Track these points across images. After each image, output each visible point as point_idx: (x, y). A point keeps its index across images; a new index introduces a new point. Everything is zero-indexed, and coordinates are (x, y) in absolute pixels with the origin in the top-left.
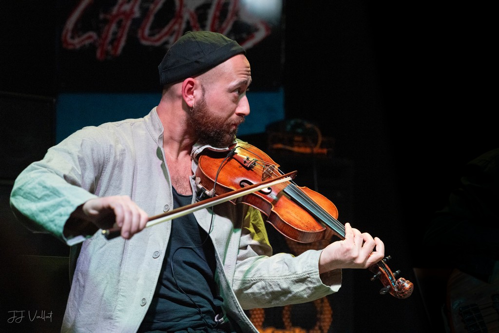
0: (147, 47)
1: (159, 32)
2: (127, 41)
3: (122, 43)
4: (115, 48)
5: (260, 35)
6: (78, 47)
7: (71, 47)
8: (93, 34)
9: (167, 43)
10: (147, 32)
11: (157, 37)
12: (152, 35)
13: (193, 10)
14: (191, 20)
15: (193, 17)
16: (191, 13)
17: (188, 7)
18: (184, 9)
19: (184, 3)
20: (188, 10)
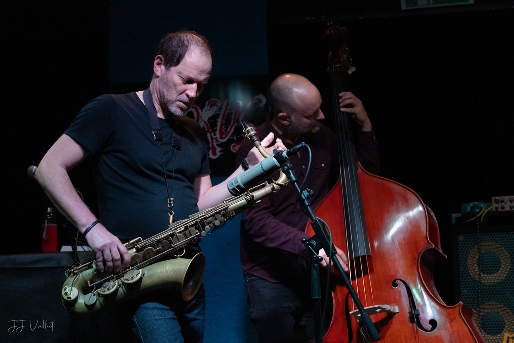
13: (206, 120)
14: (206, 127)
15: (207, 125)
16: (205, 122)
17: (203, 118)
18: (200, 120)
19: (200, 115)
20: (203, 120)
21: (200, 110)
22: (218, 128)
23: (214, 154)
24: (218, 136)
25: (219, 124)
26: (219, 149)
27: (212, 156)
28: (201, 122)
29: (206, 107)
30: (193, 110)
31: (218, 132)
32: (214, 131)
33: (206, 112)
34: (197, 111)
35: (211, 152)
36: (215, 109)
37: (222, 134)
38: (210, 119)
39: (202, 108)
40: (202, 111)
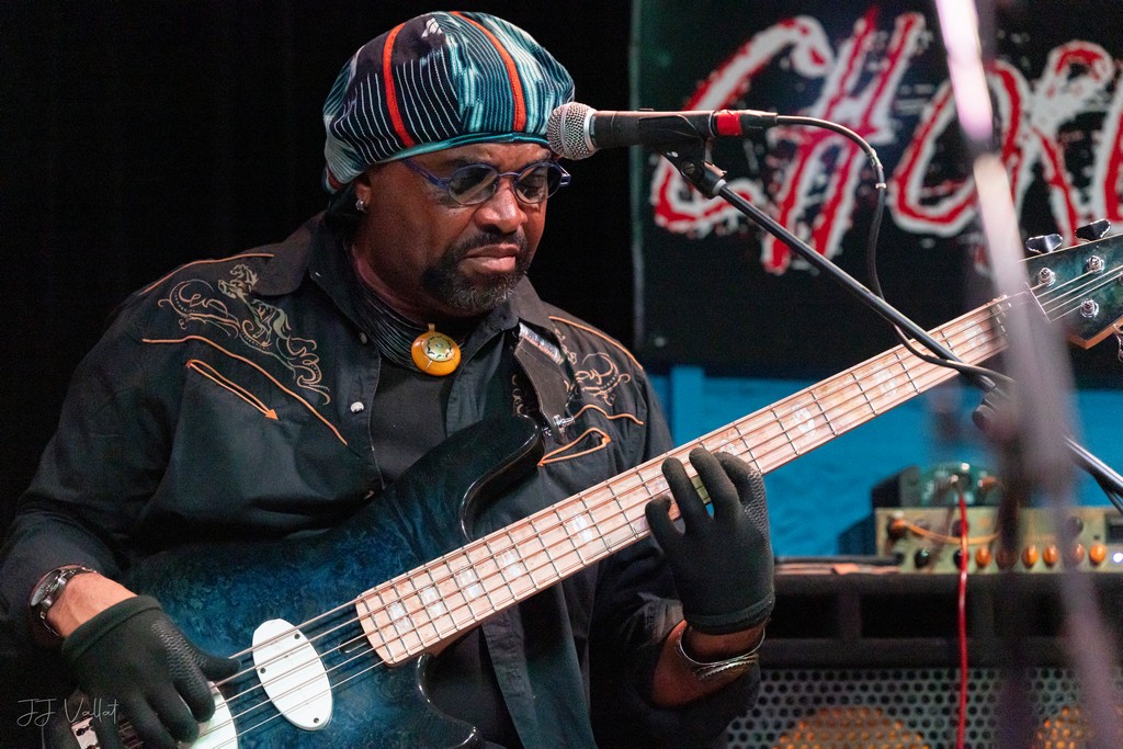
0: (918, 237)
1: (951, 194)
2: (856, 216)
3: (841, 223)
4: (820, 237)
6: (704, 226)
7: (680, 226)
8: (753, 189)
9: (973, 228)
10: (914, 190)
11: (946, 207)
12: (932, 201)
13: (1050, 130)
14: (1047, 162)
15: (1052, 155)
16: (1045, 143)
17: (1035, 121)
18: (1024, 127)
19: (1025, 106)
20: (1035, 130)
21: (1022, 85)
22: (1100, 172)
24: (1096, 205)
25: (1103, 153)
28: (1026, 137)
29: (1052, 77)
31: (1097, 192)
32: (1083, 183)
33: (1051, 93)
34: (1010, 84)
36: (1088, 87)
38: (1065, 128)
39: (1034, 74)
40: (1032, 89)
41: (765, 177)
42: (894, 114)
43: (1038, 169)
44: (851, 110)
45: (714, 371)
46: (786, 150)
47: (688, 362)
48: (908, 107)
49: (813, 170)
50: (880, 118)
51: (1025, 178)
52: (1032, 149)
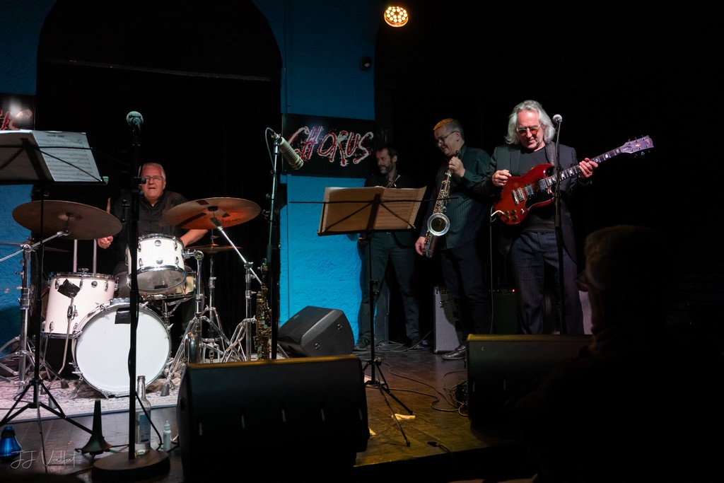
0: (321, 157)
1: (326, 151)
3: (311, 155)
4: (308, 156)
5: (367, 155)
8: (299, 150)
9: (329, 155)
10: (321, 150)
11: (325, 153)
12: (323, 152)
15: (340, 146)
16: (339, 144)
17: (337, 141)
22: (346, 148)
23: (344, 164)
24: (346, 153)
25: (347, 146)
26: (346, 161)
27: (342, 165)
30: (332, 136)
31: (346, 151)
32: (344, 150)
33: (340, 137)
34: (334, 136)
35: (341, 162)
36: (345, 137)
37: (348, 152)
38: (342, 142)
39: (338, 135)
41: (300, 148)
42: (318, 140)
43: (338, 148)
44: (312, 139)
45: (293, 175)
46: (303, 144)
47: (289, 173)
48: (320, 139)
49: (307, 146)
50: (316, 140)
51: (336, 149)
52: (337, 145)
